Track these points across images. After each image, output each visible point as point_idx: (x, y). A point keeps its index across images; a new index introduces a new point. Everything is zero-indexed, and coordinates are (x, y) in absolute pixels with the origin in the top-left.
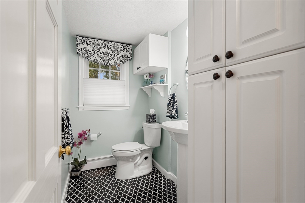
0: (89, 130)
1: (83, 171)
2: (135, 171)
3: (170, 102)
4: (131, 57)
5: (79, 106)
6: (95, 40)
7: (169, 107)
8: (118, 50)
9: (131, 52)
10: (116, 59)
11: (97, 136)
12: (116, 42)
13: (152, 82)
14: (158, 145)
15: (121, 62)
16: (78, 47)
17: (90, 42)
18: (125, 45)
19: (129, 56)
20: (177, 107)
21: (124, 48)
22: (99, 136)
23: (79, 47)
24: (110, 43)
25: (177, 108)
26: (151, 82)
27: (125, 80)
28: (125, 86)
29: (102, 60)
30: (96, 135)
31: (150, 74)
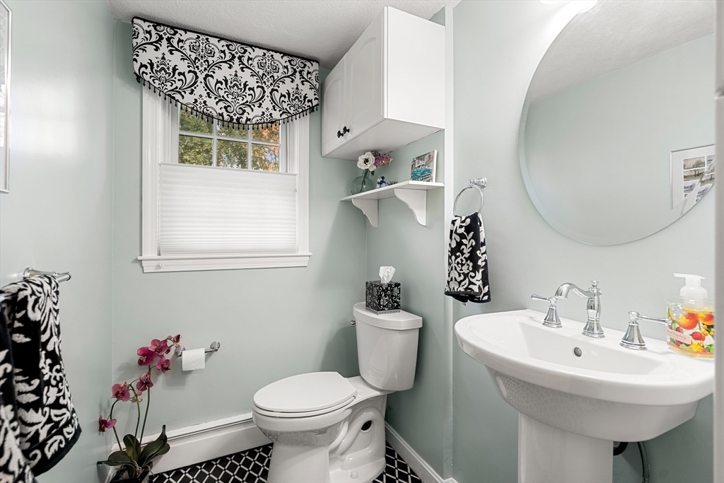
0: (178, 337)
1: (156, 475)
2: (331, 473)
3: (459, 244)
4: (316, 99)
5: (144, 256)
6: (199, 37)
7: (459, 260)
8: (275, 75)
9: (315, 83)
10: (267, 103)
11: (203, 355)
12: (268, 50)
13: (383, 178)
14: (406, 383)
15: (284, 116)
16: (138, 55)
17: (180, 41)
18: (297, 61)
19: (311, 95)
20: (485, 261)
21: (295, 70)
22: (213, 355)
23: (143, 58)
24: (249, 49)
25: (486, 265)
26: (379, 180)
27: (296, 171)
28: (296, 191)
29: (222, 104)
30: (201, 353)
31: (376, 153)
